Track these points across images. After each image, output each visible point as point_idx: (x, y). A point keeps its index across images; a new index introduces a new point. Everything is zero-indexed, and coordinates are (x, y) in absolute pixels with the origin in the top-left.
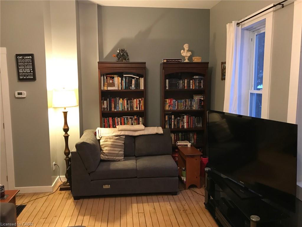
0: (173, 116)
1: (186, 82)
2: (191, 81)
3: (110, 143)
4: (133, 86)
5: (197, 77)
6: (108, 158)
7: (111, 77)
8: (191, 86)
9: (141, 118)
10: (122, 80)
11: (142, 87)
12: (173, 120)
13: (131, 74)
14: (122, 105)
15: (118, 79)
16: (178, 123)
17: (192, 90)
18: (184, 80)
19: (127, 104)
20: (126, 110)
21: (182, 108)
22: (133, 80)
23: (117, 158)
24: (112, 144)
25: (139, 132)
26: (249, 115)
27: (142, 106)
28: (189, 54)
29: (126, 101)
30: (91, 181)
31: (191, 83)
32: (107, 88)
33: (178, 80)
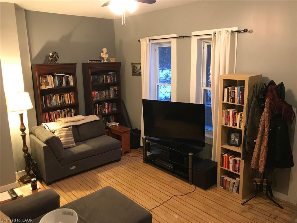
0: (97, 105)
1: (104, 77)
2: (108, 76)
3: (64, 134)
4: (64, 83)
5: (112, 73)
6: (65, 147)
7: (44, 77)
8: (108, 80)
9: (72, 110)
10: (54, 78)
11: (72, 84)
12: (97, 108)
13: (63, 74)
14: (56, 100)
15: (51, 78)
16: (101, 110)
17: (109, 83)
18: (103, 76)
19: (60, 99)
20: (59, 104)
21: (103, 98)
22: (64, 78)
23: (72, 145)
24: (66, 135)
25: (81, 121)
26: (157, 100)
27: (72, 99)
28: (107, 56)
29: (58, 97)
30: (61, 166)
31: (108, 78)
32: (46, 87)
33: (99, 76)
